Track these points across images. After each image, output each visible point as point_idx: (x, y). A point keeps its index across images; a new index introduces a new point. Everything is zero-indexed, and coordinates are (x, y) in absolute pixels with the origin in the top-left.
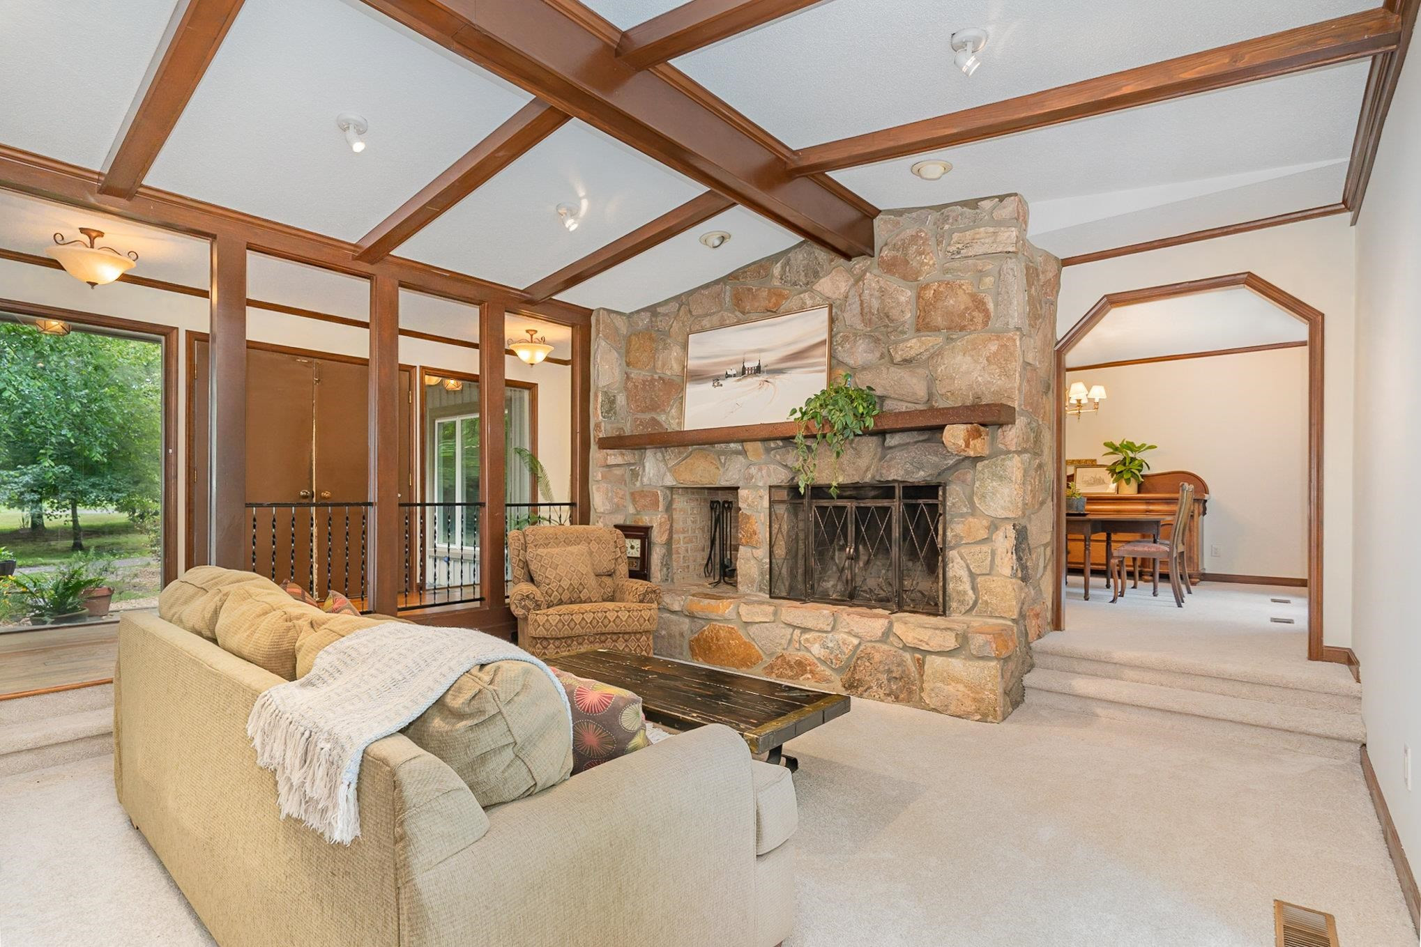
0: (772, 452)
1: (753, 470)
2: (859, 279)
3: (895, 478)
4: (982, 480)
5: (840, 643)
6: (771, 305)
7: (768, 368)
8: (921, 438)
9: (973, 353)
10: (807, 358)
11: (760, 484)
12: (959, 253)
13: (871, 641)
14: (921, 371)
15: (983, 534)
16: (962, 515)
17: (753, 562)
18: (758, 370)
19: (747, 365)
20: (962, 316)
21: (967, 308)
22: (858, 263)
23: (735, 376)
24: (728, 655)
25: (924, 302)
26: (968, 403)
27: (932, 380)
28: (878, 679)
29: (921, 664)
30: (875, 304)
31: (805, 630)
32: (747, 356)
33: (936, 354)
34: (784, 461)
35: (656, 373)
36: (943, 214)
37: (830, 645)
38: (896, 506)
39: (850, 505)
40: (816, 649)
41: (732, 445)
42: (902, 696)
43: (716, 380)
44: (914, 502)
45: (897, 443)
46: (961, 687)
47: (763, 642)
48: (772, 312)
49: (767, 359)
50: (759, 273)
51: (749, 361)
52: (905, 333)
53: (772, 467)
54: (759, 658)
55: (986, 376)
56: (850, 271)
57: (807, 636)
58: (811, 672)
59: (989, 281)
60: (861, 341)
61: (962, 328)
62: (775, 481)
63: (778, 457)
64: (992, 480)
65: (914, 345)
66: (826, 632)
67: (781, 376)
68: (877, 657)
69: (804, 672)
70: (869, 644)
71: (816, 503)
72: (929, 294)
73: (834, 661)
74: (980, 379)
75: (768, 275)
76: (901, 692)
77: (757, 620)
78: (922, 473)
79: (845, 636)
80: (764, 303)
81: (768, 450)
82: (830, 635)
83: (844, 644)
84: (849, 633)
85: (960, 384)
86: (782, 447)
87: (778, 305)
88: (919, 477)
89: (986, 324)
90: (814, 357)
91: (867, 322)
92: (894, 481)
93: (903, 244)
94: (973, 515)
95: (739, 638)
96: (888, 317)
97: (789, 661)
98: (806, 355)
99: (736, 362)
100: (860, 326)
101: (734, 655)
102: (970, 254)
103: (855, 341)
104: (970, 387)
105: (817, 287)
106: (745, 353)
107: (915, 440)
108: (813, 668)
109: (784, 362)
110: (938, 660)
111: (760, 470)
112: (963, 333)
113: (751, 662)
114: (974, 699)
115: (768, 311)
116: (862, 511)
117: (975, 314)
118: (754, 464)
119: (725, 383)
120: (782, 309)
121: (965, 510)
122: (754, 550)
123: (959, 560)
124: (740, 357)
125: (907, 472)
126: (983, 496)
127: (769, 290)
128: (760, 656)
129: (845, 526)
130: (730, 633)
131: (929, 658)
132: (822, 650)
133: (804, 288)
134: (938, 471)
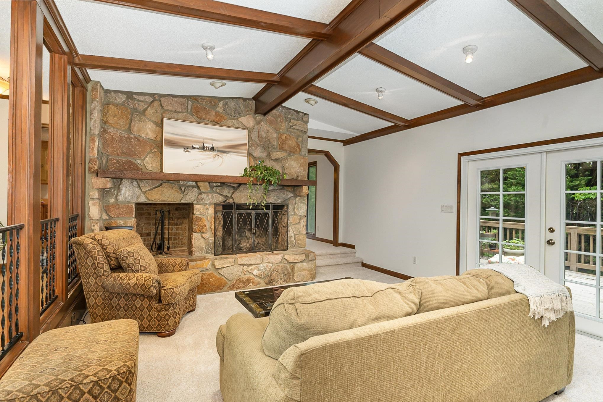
0: (215, 188)
1: (204, 196)
2: (258, 123)
3: (271, 202)
4: (298, 204)
5: (266, 267)
6: (217, 120)
7: (218, 149)
8: (280, 188)
9: (297, 161)
10: (238, 149)
11: (207, 203)
12: (292, 127)
13: (277, 263)
14: (280, 164)
15: (298, 221)
16: (292, 215)
17: (202, 240)
18: (212, 149)
19: (205, 145)
20: (294, 148)
21: (295, 146)
22: (258, 116)
23: (198, 148)
24: (209, 286)
25: (282, 140)
26: (295, 178)
27: (283, 168)
28: (280, 277)
29: (293, 268)
30: (264, 135)
31: (249, 265)
32: (205, 141)
33: (285, 159)
34: (222, 193)
35: (132, 134)
36: (288, 111)
37: (262, 269)
38: (270, 212)
39: (253, 212)
40: (255, 272)
41: (190, 182)
42: (288, 280)
43: (186, 148)
44: (277, 211)
45: (272, 189)
46: (306, 272)
47: (228, 276)
48: (217, 123)
49: (216, 145)
50: (211, 102)
51: (206, 143)
52: (275, 149)
53: (214, 195)
54: (226, 283)
55: (300, 170)
56: (255, 118)
57: (250, 268)
58: (253, 282)
59: (300, 139)
60: (259, 148)
61: (294, 152)
62: (215, 201)
63: (218, 190)
64: (301, 204)
65: (279, 154)
66: (259, 264)
67: (225, 154)
68: (280, 269)
69: (250, 283)
70: (276, 265)
71: (238, 211)
72: (284, 137)
73: (263, 275)
74: (298, 170)
75: (216, 106)
76: (287, 279)
77: (225, 266)
78: (280, 201)
79: (267, 264)
80: (213, 118)
81: (212, 187)
82: (261, 265)
83: (267, 267)
84: (269, 262)
85: (293, 171)
86: (219, 186)
87: (220, 120)
88: (279, 201)
89: (300, 152)
90: (241, 149)
91: (261, 141)
92: (270, 203)
93: (276, 116)
94: (294, 215)
95: (215, 277)
96: (269, 141)
97: (243, 280)
98: (238, 148)
99: (199, 142)
100: (258, 142)
101: (212, 285)
102: (296, 128)
103: (257, 147)
104: (295, 173)
105: (240, 119)
106: (204, 139)
107: (278, 188)
108: (253, 280)
109: (226, 148)
110: (299, 265)
111: (208, 196)
112: (294, 154)
113: (222, 286)
114: (310, 274)
115: (215, 122)
116: (257, 214)
117: (297, 148)
118: (204, 193)
119: (193, 151)
120: (222, 123)
121: (293, 213)
122: (203, 234)
123: (291, 230)
124: (202, 140)
125: (275, 200)
126: (298, 209)
127: (216, 113)
128: (226, 282)
129: (251, 221)
130: (210, 276)
131: (296, 265)
132: (258, 272)
133: (233, 117)
134: (284, 200)
